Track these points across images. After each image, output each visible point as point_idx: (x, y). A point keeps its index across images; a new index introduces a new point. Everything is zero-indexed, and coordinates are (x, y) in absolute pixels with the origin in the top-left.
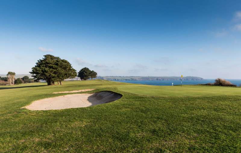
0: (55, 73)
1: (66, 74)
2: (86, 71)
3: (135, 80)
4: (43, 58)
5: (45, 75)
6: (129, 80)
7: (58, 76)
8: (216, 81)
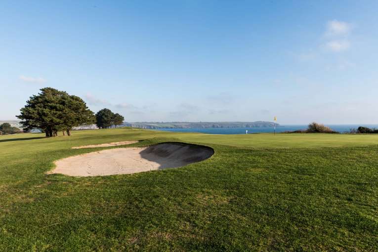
0: (60, 117)
1: (78, 119)
2: (106, 114)
3: (180, 128)
4: (39, 94)
5: (43, 120)
6: (172, 128)
7: (65, 122)
8: (310, 126)
